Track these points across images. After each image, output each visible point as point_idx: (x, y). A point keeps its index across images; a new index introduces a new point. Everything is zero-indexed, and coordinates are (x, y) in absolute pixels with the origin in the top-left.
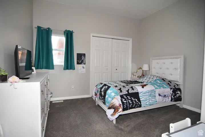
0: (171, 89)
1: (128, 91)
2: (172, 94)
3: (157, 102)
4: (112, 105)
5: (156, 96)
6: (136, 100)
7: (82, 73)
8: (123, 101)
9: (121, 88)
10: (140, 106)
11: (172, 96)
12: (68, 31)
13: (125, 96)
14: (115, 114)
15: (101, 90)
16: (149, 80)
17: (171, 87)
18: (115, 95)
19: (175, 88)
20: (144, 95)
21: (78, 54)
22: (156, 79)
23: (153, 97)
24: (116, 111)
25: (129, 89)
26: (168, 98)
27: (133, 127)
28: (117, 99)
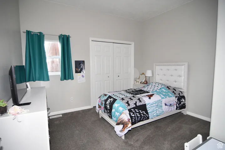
0: (176, 97)
1: (135, 104)
2: (177, 102)
3: (163, 112)
4: (121, 120)
5: (163, 106)
6: (144, 112)
7: (81, 82)
8: (131, 115)
9: (128, 101)
10: (148, 118)
11: (177, 104)
12: (63, 35)
13: (133, 110)
14: (124, 130)
15: (106, 103)
16: (154, 88)
17: (176, 95)
18: (123, 110)
19: (180, 96)
20: (151, 106)
21: (76, 62)
22: (161, 87)
23: (159, 107)
24: (125, 126)
25: (136, 102)
26: (174, 107)
27: (142, 141)
28: (126, 114)
